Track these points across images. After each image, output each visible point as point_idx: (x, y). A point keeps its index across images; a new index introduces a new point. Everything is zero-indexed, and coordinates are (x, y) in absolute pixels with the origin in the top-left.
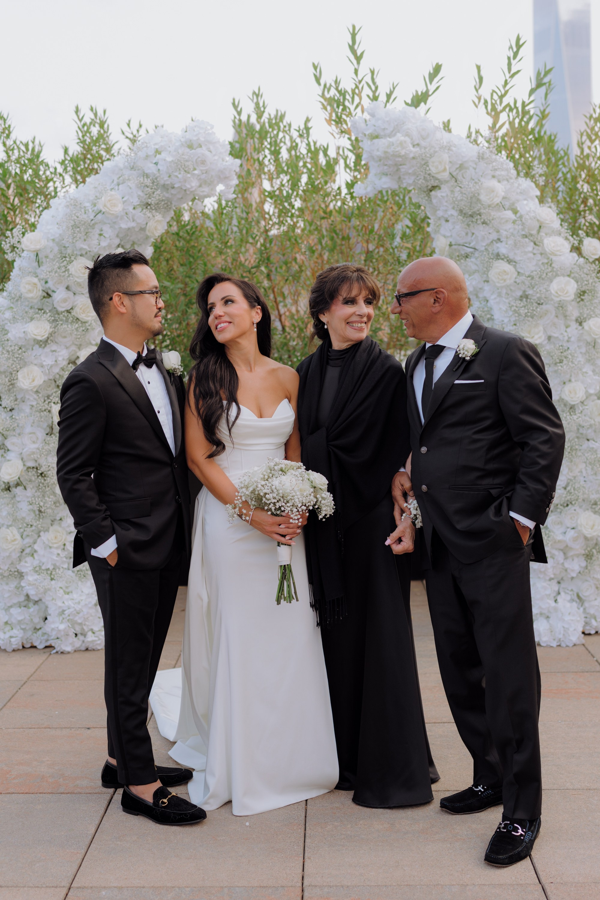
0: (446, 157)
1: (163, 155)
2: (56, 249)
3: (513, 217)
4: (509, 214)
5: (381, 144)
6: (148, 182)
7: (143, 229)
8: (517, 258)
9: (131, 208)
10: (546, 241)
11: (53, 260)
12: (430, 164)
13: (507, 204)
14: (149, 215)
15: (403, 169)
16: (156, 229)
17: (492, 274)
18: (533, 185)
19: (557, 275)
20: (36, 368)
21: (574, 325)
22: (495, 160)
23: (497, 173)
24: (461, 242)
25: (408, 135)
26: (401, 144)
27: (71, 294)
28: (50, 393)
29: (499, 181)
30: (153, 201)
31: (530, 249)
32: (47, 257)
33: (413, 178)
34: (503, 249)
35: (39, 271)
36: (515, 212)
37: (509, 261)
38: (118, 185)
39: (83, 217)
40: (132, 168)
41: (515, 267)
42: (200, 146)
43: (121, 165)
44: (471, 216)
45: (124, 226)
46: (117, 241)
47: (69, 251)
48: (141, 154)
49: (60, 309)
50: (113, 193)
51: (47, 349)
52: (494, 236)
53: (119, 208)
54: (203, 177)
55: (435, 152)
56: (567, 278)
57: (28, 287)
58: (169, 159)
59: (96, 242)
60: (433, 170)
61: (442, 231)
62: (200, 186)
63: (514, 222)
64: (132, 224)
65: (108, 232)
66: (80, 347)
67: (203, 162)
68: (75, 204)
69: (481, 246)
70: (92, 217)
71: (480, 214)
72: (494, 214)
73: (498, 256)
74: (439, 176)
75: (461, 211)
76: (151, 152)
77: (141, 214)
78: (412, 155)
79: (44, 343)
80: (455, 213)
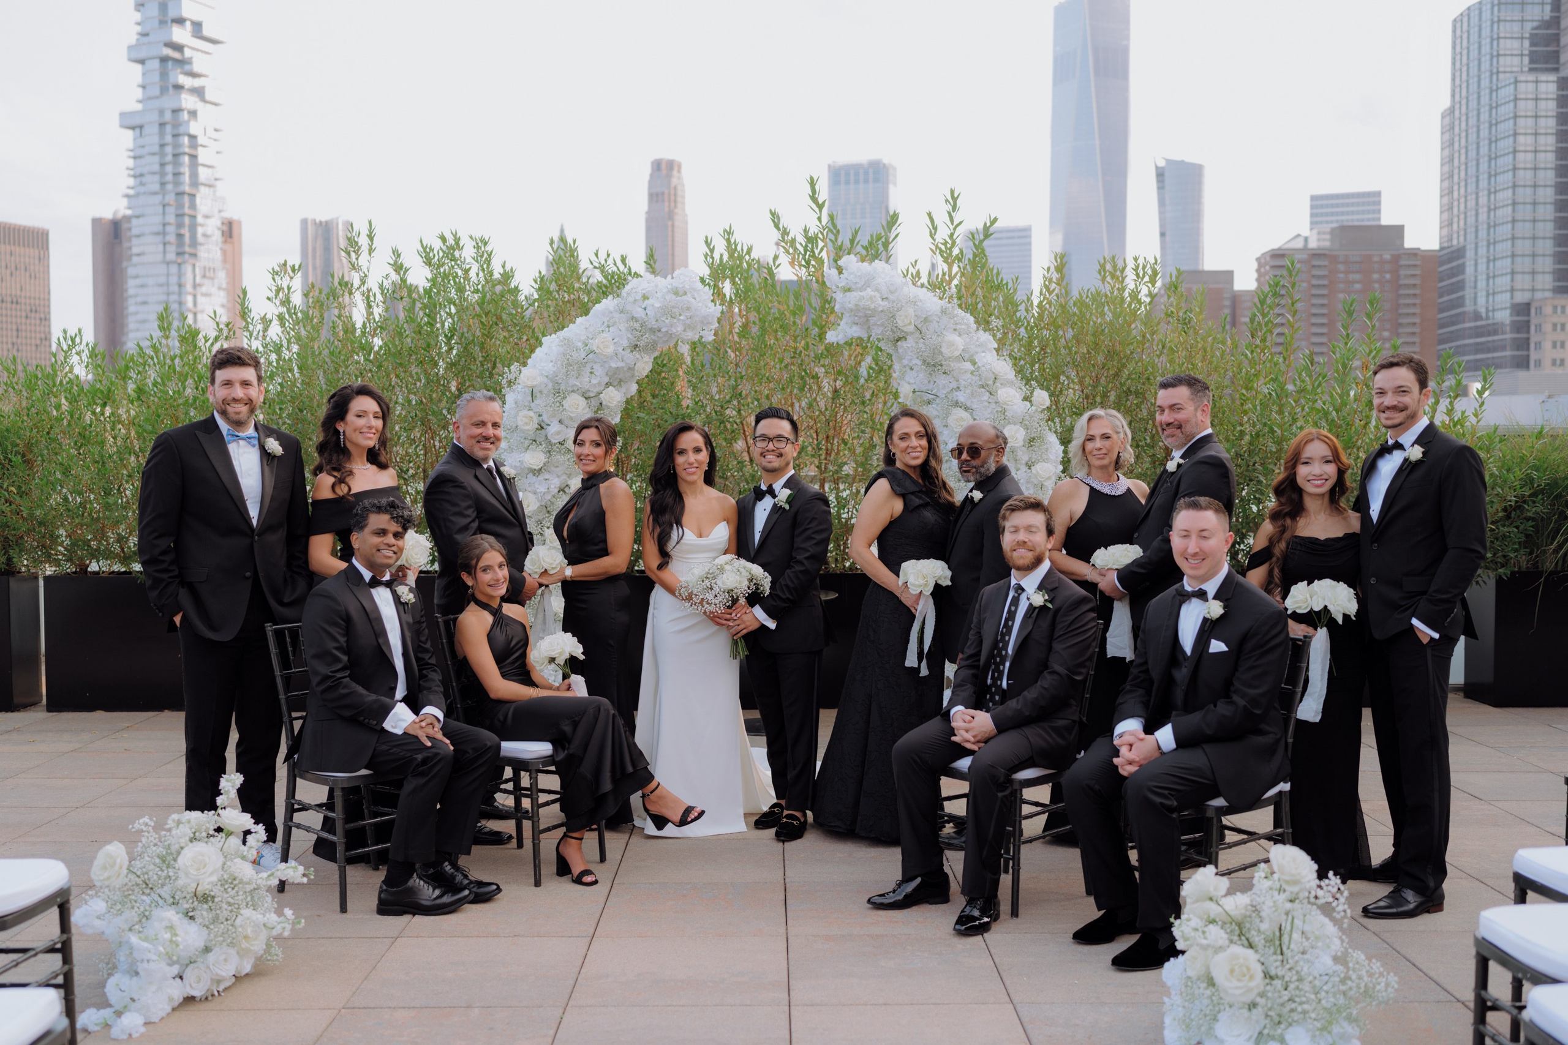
0: (911, 311)
1: (651, 301)
2: (550, 385)
3: (972, 368)
4: (968, 365)
5: (853, 297)
6: (637, 325)
7: (631, 369)
8: (974, 406)
9: (620, 350)
10: (999, 392)
11: (547, 396)
12: (897, 318)
13: (967, 356)
14: (638, 356)
15: (872, 320)
16: (644, 369)
17: (951, 420)
18: (991, 338)
19: (1009, 423)
20: (531, 495)
21: (1024, 468)
22: (957, 315)
23: (958, 327)
24: (924, 389)
25: (877, 290)
26: (871, 298)
27: (563, 427)
28: (541, 518)
29: (960, 335)
30: (641, 343)
31: (986, 398)
32: (541, 392)
33: (881, 329)
34: (961, 397)
35: (532, 405)
36: (974, 363)
37: (967, 409)
38: (609, 327)
39: (575, 355)
40: (621, 312)
41: (971, 414)
42: (685, 293)
43: (612, 309)
44: (934, 366)
45: (614, 365)
46: (606, 380)
47: (563, 387)
48: (630, 299)
49: (554, 441)
50: (604, 335)
51: (541, 478)
52: (954, 385)
53: (610, 350)
54: (688, 322)
55: (902, 306)
56: (1017, 427)
57: (526, 420)
58: (657, 305)
59: (587, 379)
60: (900, 323)
61: (907, 378)
62: (685, 330)
63: (972, 373)
64: (620, 364)
65: (599, 371)
66: (569, 476)
67: (688, 309)
68: (567, 343)
69: (942, 394)
70: (583, 356)
71: (941, 365)
72: (954, 365)
73: (956, 404)
74: (905, 329)
75: (924, 361)
76: (639, 297)
77: (631, 355)
78: (880, 309)
79: (537, 472)
80: (919, 363)
